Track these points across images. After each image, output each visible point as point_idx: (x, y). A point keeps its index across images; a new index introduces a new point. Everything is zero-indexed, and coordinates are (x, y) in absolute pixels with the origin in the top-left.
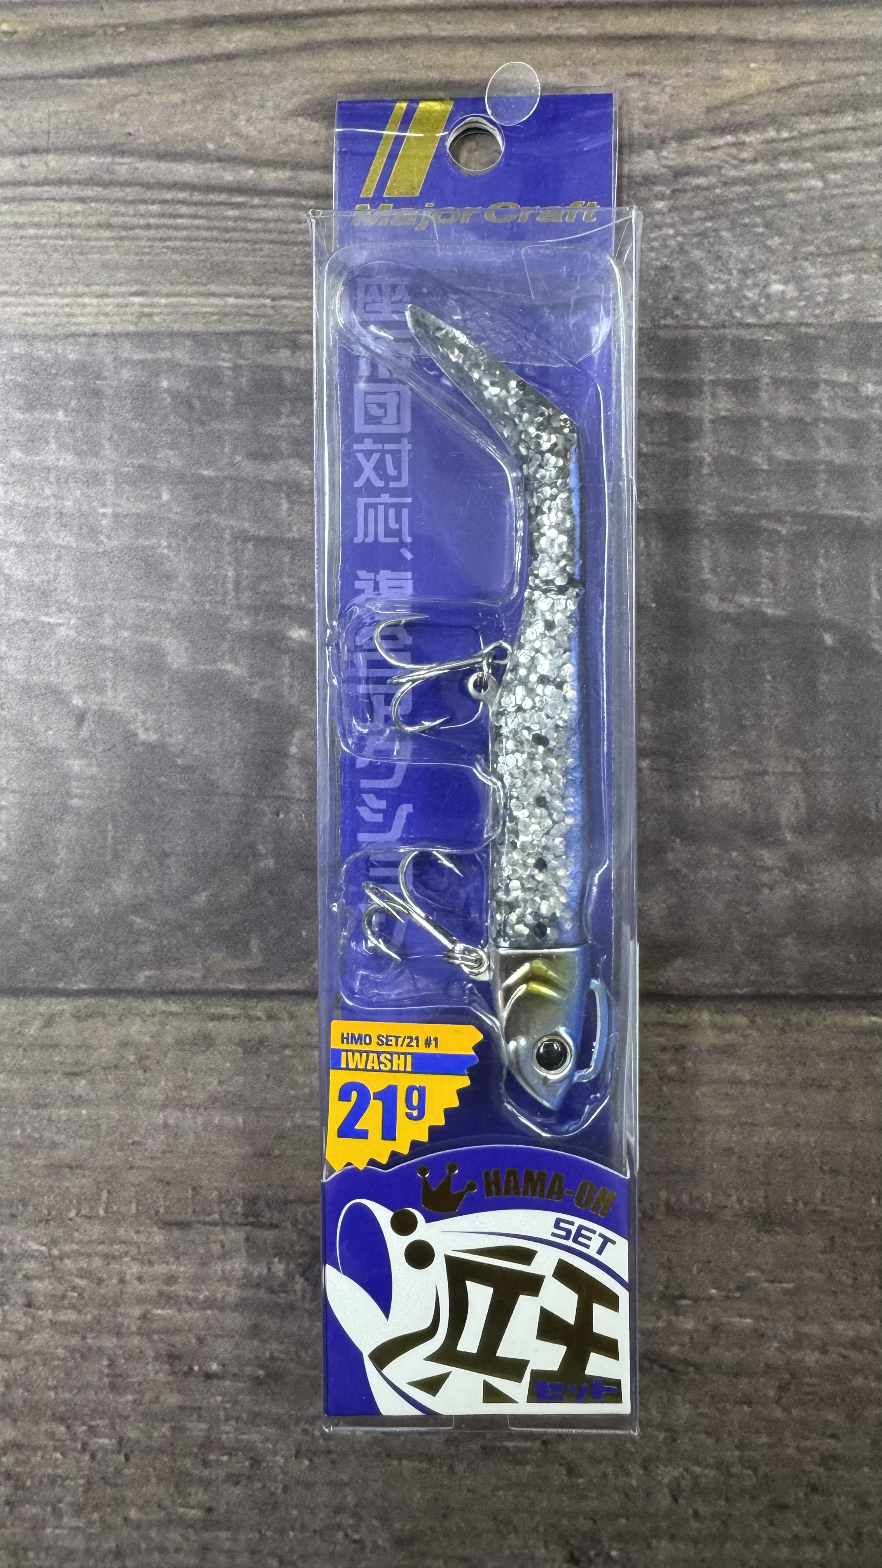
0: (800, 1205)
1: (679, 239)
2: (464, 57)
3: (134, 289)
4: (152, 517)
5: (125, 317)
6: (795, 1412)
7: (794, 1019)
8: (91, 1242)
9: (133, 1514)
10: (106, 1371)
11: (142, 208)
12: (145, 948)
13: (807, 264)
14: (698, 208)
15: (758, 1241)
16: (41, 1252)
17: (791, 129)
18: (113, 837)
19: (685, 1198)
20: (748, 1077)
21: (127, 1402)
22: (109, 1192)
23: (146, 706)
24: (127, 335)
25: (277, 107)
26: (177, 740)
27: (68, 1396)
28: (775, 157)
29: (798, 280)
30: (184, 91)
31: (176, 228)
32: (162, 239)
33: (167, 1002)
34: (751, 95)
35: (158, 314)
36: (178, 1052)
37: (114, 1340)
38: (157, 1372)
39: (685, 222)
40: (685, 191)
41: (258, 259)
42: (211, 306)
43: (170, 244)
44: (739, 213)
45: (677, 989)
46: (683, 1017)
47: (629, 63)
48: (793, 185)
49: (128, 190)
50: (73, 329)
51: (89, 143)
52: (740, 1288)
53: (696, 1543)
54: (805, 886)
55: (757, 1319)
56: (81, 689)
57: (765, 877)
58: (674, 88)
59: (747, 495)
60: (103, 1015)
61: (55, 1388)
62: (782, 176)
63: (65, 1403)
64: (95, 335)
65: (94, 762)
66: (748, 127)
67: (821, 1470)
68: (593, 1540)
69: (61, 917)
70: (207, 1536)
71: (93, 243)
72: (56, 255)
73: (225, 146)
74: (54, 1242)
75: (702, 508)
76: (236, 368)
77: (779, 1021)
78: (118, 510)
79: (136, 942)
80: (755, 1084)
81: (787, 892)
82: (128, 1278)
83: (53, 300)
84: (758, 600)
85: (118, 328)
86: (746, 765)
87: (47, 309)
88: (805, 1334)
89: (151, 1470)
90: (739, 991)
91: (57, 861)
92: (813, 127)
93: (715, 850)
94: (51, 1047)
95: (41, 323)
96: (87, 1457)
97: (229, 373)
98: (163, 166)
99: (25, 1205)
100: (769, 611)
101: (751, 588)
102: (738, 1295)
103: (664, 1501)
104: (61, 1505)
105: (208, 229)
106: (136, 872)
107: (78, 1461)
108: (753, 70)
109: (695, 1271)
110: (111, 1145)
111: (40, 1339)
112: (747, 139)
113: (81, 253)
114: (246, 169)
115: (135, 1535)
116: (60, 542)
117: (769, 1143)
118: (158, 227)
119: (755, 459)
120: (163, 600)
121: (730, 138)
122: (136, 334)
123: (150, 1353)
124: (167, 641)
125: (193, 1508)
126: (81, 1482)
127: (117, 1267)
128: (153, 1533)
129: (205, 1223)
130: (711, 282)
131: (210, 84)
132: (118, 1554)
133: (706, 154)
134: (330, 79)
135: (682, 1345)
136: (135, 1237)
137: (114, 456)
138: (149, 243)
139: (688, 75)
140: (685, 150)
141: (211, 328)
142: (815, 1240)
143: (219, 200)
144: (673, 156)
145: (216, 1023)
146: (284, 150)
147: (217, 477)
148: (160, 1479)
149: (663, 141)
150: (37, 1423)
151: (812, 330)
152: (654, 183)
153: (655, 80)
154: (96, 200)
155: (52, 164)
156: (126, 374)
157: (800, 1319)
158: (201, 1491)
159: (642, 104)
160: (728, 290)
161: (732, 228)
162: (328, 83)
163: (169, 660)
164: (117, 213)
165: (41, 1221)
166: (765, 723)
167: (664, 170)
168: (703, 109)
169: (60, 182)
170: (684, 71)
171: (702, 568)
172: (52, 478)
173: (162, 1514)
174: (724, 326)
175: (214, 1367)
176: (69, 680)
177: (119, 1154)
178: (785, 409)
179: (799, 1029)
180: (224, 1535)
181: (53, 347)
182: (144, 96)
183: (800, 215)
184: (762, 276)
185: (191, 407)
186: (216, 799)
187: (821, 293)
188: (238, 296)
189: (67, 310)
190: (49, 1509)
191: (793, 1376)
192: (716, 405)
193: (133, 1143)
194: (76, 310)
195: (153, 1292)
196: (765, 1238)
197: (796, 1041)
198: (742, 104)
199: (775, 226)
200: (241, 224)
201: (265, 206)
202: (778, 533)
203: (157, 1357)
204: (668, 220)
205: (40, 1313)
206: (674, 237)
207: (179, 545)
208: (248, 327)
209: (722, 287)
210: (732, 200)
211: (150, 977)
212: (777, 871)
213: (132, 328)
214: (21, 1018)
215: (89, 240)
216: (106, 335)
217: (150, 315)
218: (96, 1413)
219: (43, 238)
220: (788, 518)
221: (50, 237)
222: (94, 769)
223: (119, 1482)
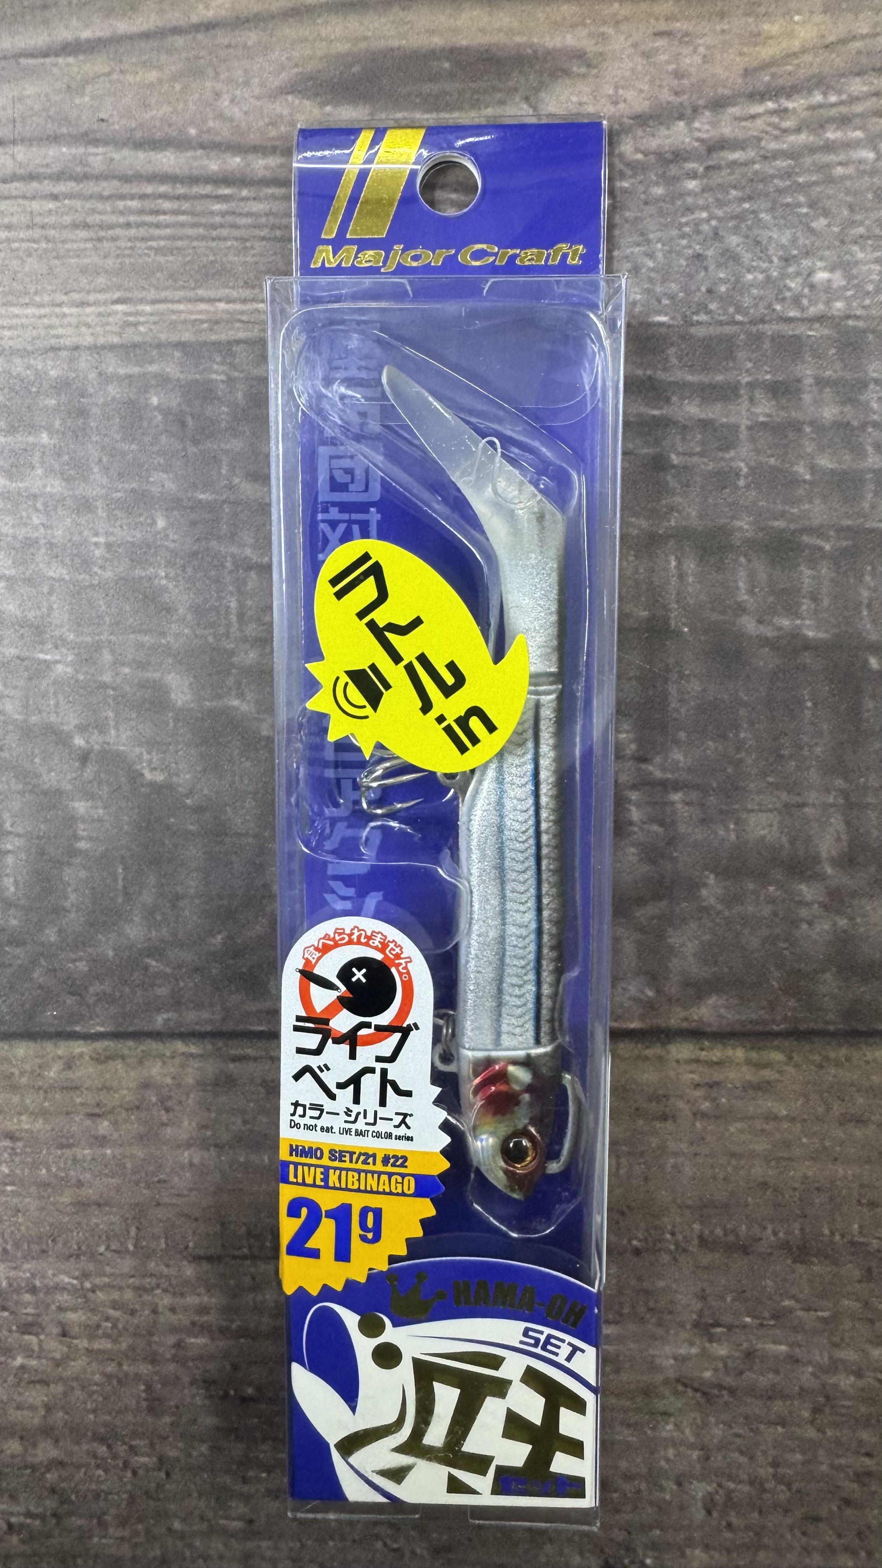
0: (837, 1238)
1: (714, 223)
2: (471, 18)
3: (117, 295)
4: (149, 546)
5: (108, 328)
6: (829, 1433)
7: (832, 1055)
8: (122, 1275)
9: (177, 1525)
10: (143, 1395)
11: (121, 204)
12: (163, 991)
13: (855, 248)
14: (735, 187)
15: (794, 1272)
16: (73, 1285)
17: (839, 92)
18: (124, 879)
19: (719, 1231)
20: (785, 1113)
21: (166, 1423)
22: (138, 1228)
23: (151, 744)
24: (112, 347)
25: (262, 85)
26: (184, 779)
27: (107, 1418)
28: (822, 126)
29: (844, 266)
30: (160, 68)
31: (158, 226)
32: (143, 239)
33: (187, 1045)
34: (795, 55)
35: (143, 324)
36: (201, 1093)
37: (150, 1367)
38: (193, 1396)
39: (720, 204)
40: (719, 168)
41: (249, 259)
42: (201, 312)
43: (154, 244)
44: (780, 191)
45: (710, 1025)
46: (716, 1054)
47: (657, 19)
48: (842, 157)
49: (105, 184)
50: (53, 341)
51: (59, 132)
52: (776, 1317)
53: (729, 1551)
54: (845, 921)
55: (791, 1345)
56: (82, 729)
57: (804, 913)
58: (708, 48)
59: (787, 508)
60: (123, 1058)
61: (94, 1411)
62: (829, 147)
63: (105, 1424)
64: (76, 348)
65: (100, 804)
66: (790, 91)
67: (855, 1486)
68: (628, 1549)
69: (74, 961)
70: (249, 1545)
71: (69, 246)
72: (30, 260)
73: (209, 131)
74: (85, 1275)
75: (738, 523)
76: (230, 380)
77: (817, 1058)
78: (112, 539)
79: (153, 985)
80: (792, 1119)
81: (826, 927)
82: (161, 1310)
83: (29, 311)
84: (798, 622)
85: (101, 341)
86: (784, 796)
87: (24, 321)
88: (842, 1360)
89: (192, 1486)
90: (775, 1028)
91: (67, 904)
92: (865, 89)
93: (751, 886)
94: (71, 1089)
95: (19, 336)
96: (129, 1474)
97: (222, 386)
98: (141, 155)
99: (53, 1241)
100: (810, 634)
101: (792, 610)
102: (772, 1323)
103: (699, 1515)
104: (106, 1517)
105: (194, 225)
106: (150, 914)
107: (121, 1478)
108: (797, 23)
109: (729, 1299)
110: (137, 1183)
111: (78, 1365)
112: (790, 105)
113: (57, 258)
114: (234, 155)
115: (179, 1544)
116: (51, 574)
117: (806, 1177)
118: (139, 225)
119: (796, 468)
120: (163, 634)
121: (770, 105)
122: (122, 346)
123: (186, 1379)
124: (170, 677)
125: (234, 1519)
126: (125, 1496)
127: (150, 1298)
128: (197, 1543)
129: (235, 1257)
130: (749, 271)
131: (188, 59)
132: (164, 1561)
133: (744, 124)
134: (321, 49)
135: (716, 1370)
136: (166, 1271)
137: (105, 481)
138: (129, 244)
139: (723, 31)
140: (721, 120)
141: (203, 338)
142: (852, 1271)
143: (204, 192)
144: (706, 127)
145: (237, 1064)
146: (273, 133)
147: (215, 500)
148: (200, 1495)
149: (695, 110)
150: (78, 1443)
151: (861, 324)
152: (686, 160)
153: (686, 38)
154: (70, 196)
155: (20, 157)
156: (112, 390)
157: (836, 1345)
158: (241, 1505)
159: (671, 67)
160: (768, 279)
161: (772, 209)
162: (319, 53)
163: (173, 696)
164: (93, 211)
165: (71, 1256)
166: (806, 753)
167: (696, 144)
168: (742, 72)
169: (32, 177)
170: (718, 28)
171: (738, 588)
172: (39, 505)
173: (204, 1526)
174: (762, 321)
175: (250, 1391)
176: (69, 720)
177: (145, 1191)
178: (829, 413)
179: (838, 1064)
180: (265, 1544)
181: (32, 362)
182: (115, 76)
183: (848, 192)
184: (806, 263)
185: (183, 424)
186: (227, 840)
187: (871, 281)
188: (229, 301)
189: (46, 321)
190: (95, 1521)
191: (827, 1398)
192: (753, 410)
193: (159, 1181)
194: (55, 321)
195: (186, 1322)
196: (800, 1269)
197: (835, 1076)
198: (786, 64)
199: (820, 205)
200: (229, 219)
201: (254, 199)
202: (820, 549)
203: (192, 1383)
204: (701, 202)
205: (76, 1341)
206: (708, 221)
207: (177, 575)
208: (241, 335)
209: (760, 277)
210: (773, 177)
211: (169, 1020)
212: (816, 906)
213: (116, 340)
214: (38, 1061)
215: (64, 242)
216: (89, 348)
217: (136, 324)
218: (135, 1434)
219: (14, 241)
220: (832, 533)
221: (22, 240)
222: (101, 811)
223: (161, 1496)
